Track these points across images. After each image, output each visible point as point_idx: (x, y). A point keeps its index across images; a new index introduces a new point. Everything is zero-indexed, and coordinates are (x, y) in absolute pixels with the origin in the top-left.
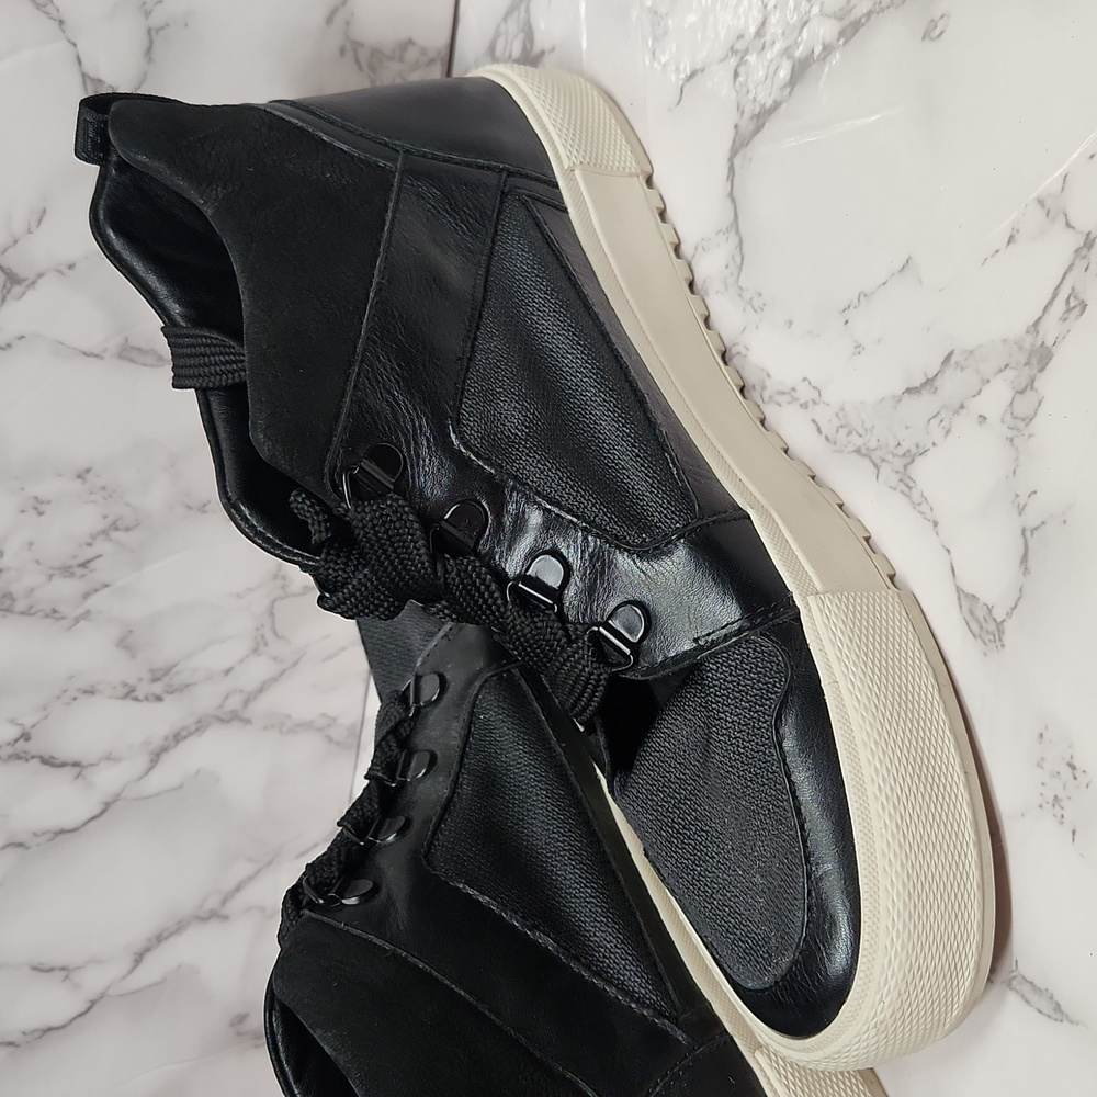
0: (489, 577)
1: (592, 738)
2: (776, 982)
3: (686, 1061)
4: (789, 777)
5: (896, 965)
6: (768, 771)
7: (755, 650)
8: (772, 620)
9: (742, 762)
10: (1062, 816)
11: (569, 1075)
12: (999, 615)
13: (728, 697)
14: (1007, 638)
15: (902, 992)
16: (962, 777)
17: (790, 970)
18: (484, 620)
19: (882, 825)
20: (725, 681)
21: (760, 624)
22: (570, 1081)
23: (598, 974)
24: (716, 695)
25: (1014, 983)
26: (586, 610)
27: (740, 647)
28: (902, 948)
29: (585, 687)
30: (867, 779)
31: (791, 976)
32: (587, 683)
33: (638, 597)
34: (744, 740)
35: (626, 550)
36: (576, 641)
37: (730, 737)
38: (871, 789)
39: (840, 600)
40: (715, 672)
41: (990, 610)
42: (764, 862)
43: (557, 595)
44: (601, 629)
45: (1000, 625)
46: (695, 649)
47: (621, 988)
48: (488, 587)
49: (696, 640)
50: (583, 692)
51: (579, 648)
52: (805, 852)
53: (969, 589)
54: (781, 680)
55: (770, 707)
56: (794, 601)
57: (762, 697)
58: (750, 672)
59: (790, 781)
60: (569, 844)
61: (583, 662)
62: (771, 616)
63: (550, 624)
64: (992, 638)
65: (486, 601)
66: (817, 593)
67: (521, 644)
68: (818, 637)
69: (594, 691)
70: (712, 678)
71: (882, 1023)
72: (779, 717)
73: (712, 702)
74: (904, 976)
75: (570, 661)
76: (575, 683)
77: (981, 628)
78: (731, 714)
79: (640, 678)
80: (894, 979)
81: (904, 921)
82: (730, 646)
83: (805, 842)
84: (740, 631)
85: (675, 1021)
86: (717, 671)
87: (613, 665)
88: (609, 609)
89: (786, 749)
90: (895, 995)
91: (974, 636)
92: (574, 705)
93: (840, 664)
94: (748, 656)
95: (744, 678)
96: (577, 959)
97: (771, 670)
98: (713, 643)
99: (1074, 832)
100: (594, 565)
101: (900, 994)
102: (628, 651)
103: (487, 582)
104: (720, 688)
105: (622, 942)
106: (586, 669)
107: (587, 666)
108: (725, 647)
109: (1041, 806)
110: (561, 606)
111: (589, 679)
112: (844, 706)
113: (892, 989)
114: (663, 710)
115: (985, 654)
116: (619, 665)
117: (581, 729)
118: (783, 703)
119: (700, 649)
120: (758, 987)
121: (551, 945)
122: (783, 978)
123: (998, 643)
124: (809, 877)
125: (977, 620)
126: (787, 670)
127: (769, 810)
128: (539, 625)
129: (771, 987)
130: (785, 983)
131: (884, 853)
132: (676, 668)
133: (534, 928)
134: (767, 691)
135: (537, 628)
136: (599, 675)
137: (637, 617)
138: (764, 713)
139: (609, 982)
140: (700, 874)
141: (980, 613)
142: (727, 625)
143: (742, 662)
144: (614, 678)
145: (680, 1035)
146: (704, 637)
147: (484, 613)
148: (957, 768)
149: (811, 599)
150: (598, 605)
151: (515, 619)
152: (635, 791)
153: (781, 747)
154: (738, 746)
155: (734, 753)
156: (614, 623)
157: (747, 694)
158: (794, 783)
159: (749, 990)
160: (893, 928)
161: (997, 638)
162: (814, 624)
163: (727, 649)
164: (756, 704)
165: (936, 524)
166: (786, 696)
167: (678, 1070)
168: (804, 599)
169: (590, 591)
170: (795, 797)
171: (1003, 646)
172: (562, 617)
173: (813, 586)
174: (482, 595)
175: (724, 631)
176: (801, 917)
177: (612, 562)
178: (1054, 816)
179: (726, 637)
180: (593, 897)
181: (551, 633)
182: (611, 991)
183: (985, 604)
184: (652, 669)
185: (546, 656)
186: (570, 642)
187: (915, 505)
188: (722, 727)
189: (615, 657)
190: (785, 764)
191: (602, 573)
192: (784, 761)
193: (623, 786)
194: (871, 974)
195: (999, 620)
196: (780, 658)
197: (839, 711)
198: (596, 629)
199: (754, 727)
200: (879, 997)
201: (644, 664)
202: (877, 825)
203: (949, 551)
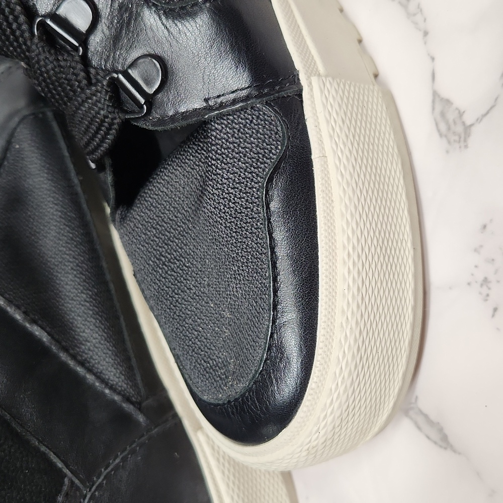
0: (18, 8)
1: (102, 175)
2: (229, 402)
3: (143, 438)
4: (271, 234)
5: (336, 405)
6: (252, 226)
7: (258, 117)
8: (278, 92)
9: (231, 215)
10: (488, 295)
11: (43, 448)
12: (469, 119)
13: (227, 156)
14: (471, 141)
15: (336, 426)
16: (412, 252)
17: (243, 396)
18: (11, 52)
19: (346, 287)
20: (227, 141)
21: (266, 95)
22: (44, 454)
23: (82, 364)
24: (216, 152)
25: (411, 413)
26: (108, 57)
27: (245, 112)
28: (344, 392)
29: (99, 129)
30: (339, 245)
31: (242, 400)
32: (101, 125)
33: (158, 51)
34: (235, 196)
35: (154, 5)
36: (95, 85)
37: (223, 191)
38: (341, 255)
39: (339, 85)
40: (218, 132)
41: (461, 114)
42: (235, 301)
43: (83, 38)
44: (121, 77)
45: (468, 129)
46: (205, 108)
47: (99, 376)
48: (16, 18)
49: (206, 100)
50: (97, 132)
51: (97, 91)
52: (274, 300)
53: (445, 93)
54: (277, 148)
55: (264, 170)
56: (299, 79)
57: (258, 160)
58: (251, 136)
59: (271, 238)
60: (74, 258)
61: (99, 105)
62: (277, 88)
63: (73, 64)
64: (457, 138)
65: (13, 32)
66: (319, 75)
67: (44, 81)
68: (315, 114)
69: (107, 134)
70: (215, 137)
71: (313, 447)
72: (270, 180)
73: (212, 158)
74: (341, 414)
75: (88, 103)
76: (91, 124)
77: (449, 129)
78: (228, 171)
79: (151, 128)
80: (333, 416)
81: (350, 370)
82: (237, 110)
83: (275, 291)
84: (248, 98)
85: (138, 406)
86: (221, 131)
87: (126, 112)
88: (130, 60)
89: (272, 209)
90: (330, 428)
91: (441, 135)
92: (88, 144)
93: (331, 141)
94: (251, 122)
95: (245, 141)
96: (66, 350)
97: (270, 137)
98: (222, 106)
99: (495, 310)
100: (122, 16)
101: (334, 428)
102: (142, 101)
103: (16, 13)
104: (222, 146)
105: (106, 340)
106: (102, 112)
107: (103, 109)
108: (233, 111)
109: (469, 284)
110: (86, 49)
111: (103, 121)
112: (328, 178)
113: (328, 423)
114: (166, 160)
115: (447, 152)
116: (133, 112)
117: (93, 166)
118: (276, 169)
119: (209, 109)
120: (212, 401)
121: (45, 338)
122: (236, 400)
123: (462, 144)
124: (274, 322)
125: (447, 123)
126: (284, 140)
127: (248, 259)
128: (62, 63)
129: (224, 404)
130: (236, 404)
131: (343, 311)
132: (184, 123)
133: (34, 322)
134: (264, 156)
135: (60, 66)
136: (113, 119)
137: (155, 70)
138: (257, 175)
139: (90, 370)
140: (177, 301)
141: (451, 116)
142: (236, 91)
143: (245, 126)
144: (126, 124)
145: (141, 418)
146: (214, 98)
147: (12, 45)
148: (409, 244)
149: (314, 80)
150: (121, 54)
151: (39, 54)
152: (132, 225)
153: (268, 208)
154: (230, 201)
155: (225, 206)
156: (134, 73)
157: (245, 156)
158: (274, 239)
159: (204, 401)
160: (340, 375)
161: (462, 139)
162: (313, 102)
163: (234, 112)
164: (251, 166)
165: (426, 33)
166: (280, 162)
167: (136, 446)
168: (308, 78)
169: (115, 40)
170: (273, 252)
171: (466, 147)
172: (85, 60)
173: (317, 69)
174: (10, 25)
175: (232, 96)
176: (260, 353)
177: (139, 15)
178: (480, 293)
179: (234, 102)
180: (87, 302)
181: (73, 74)
182: (90, 378)
183: (457, 109)
184: (161, 121)
185: (67, 95)
186: (90, 84)
187: (410, 15)
188: (218, 182)
189: (130, 105)
190: (269, 222)
191: (129, 23)
192: (269, 219)
193: (123, 219)
194: (313, 409)
195: (468, 123)
196: (279, 128)
197: (324, 182)
198: (115, 75)
199: (246, 186)
200: (316, 428)
201: (156, 115)
202: (341, 286)
203: (433, 59)
